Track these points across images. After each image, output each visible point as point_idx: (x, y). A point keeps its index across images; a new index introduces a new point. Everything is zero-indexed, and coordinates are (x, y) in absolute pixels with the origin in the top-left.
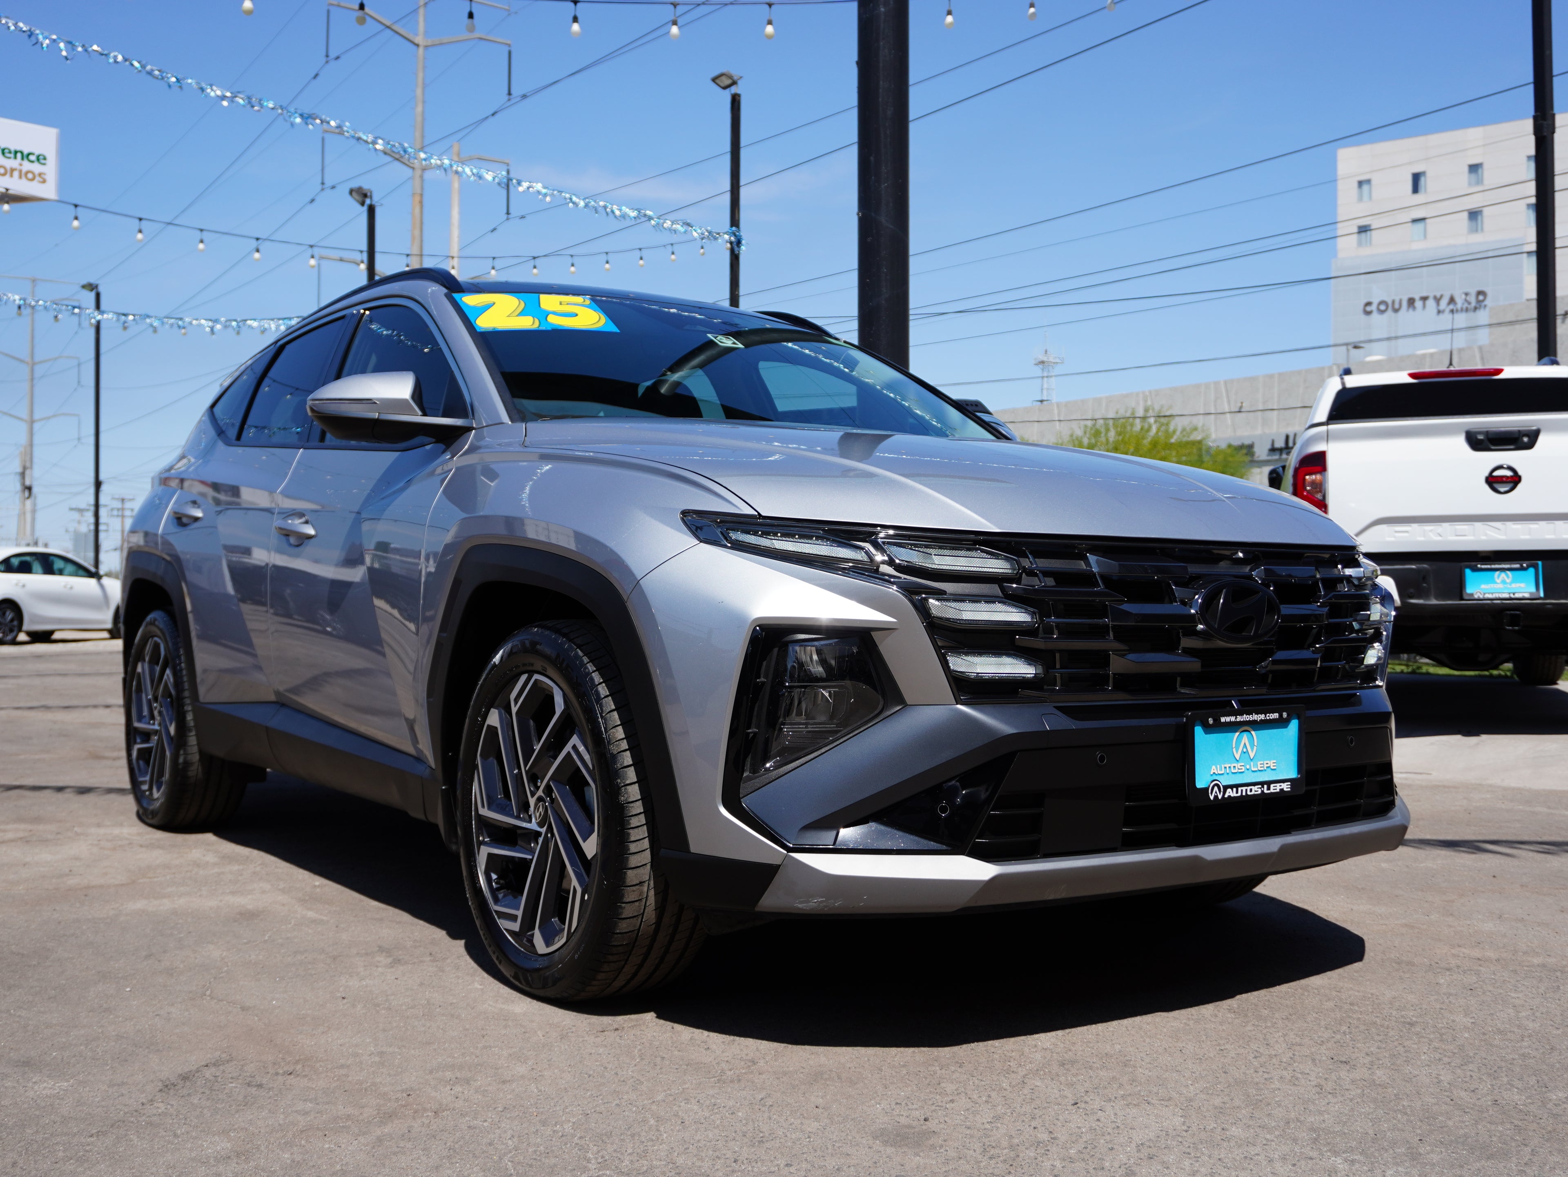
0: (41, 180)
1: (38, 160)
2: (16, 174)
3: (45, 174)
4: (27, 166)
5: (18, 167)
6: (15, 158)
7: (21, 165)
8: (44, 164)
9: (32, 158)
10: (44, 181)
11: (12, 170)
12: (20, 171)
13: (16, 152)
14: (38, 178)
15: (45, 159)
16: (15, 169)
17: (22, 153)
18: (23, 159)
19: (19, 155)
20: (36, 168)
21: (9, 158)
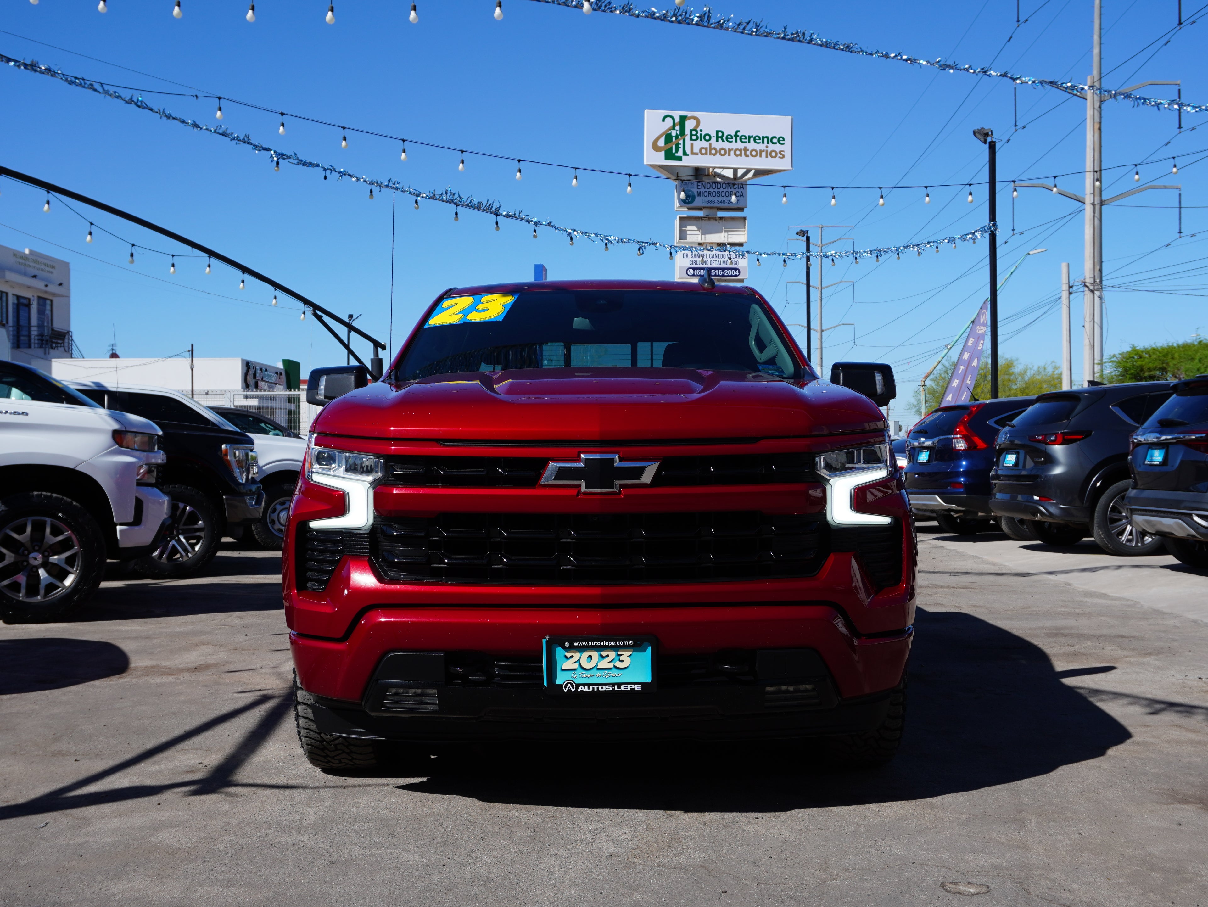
0: (781, 156)
1: (779, 141)
2: (764, 154)
3: (784, 151)
4: (771, 147)
5: (766, 149)
6: (763, 143)
7: (767, 147)
8: (783, 144)
9: (775, 140)
10: (783, 157)
11: (761, 151)
12: (767, 151)
13: (763, 138)
14: (779, 155)
15: (784, 140)
16: (764, 151)
17: (767, 137)
18: (768, 143)
19: (766, 140)
20: (778, 147)
21: (760, 143)
